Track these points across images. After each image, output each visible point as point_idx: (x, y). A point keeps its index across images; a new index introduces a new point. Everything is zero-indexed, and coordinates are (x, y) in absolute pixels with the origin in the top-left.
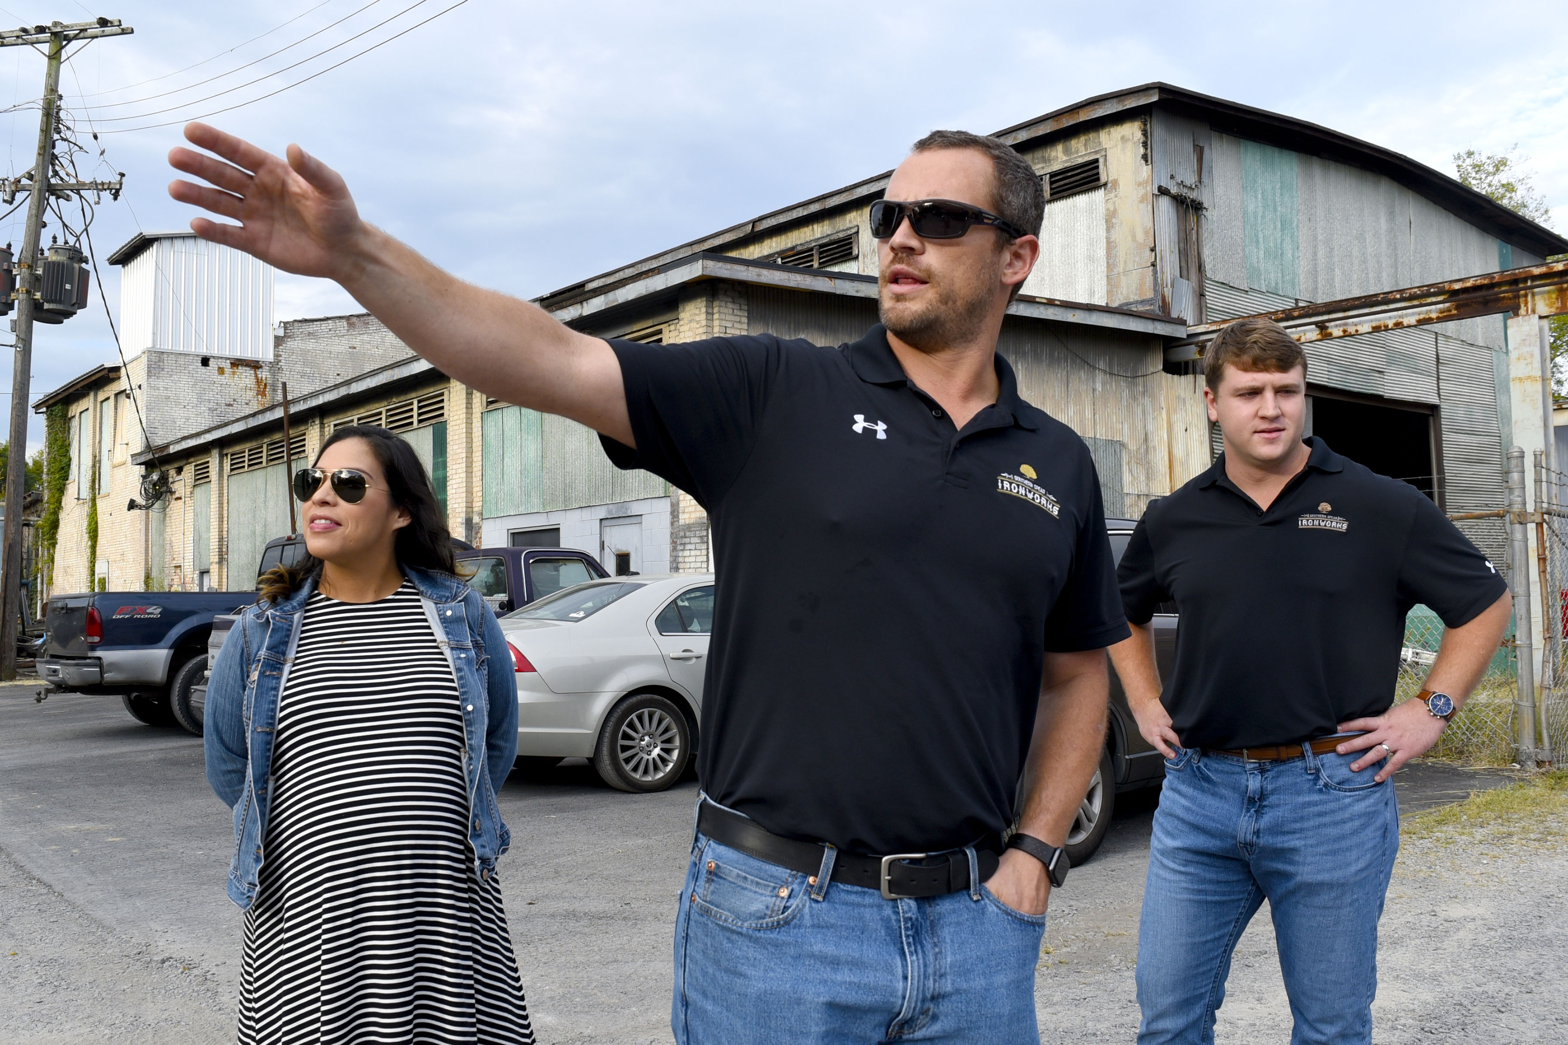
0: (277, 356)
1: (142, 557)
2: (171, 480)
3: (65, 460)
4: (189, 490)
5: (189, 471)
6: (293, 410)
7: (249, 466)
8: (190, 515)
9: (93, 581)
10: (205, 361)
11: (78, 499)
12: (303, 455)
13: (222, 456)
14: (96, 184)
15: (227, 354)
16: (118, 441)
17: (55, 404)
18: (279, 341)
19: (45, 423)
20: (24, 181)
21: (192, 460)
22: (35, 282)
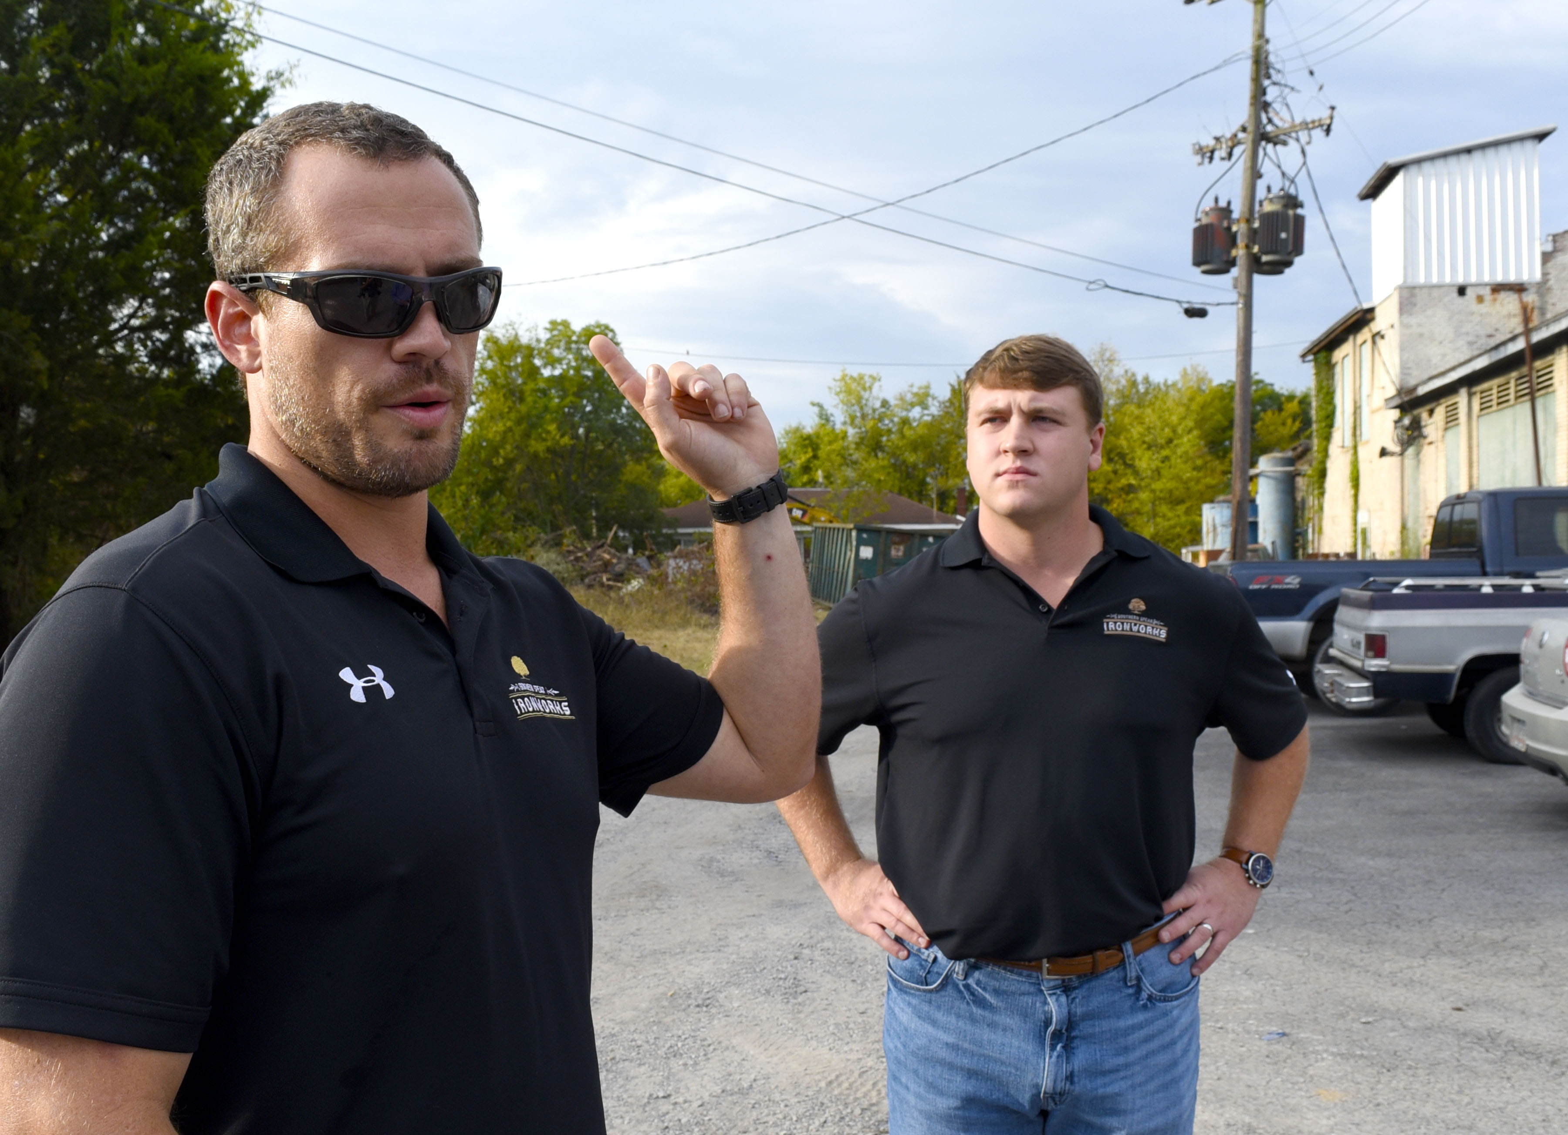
0: (1545, 274)
1: (1398, 506)
2: (1423, 423)
3: (1330, 408)
4: (1440, 433)
5: (1440, 412)
6: (1536, 337)
7: (1499, 404)
8: (1442, 462)
9: (1355, 531)
10: (1462, 291)
11: (1343, 447)
12: (1550, 389)
13: (1470, 395)
14: (1307, 124)
15: (1487, 279)
16: (1376, 384)
17: (1318, 352)
18: (1546, 257)
19: (1313, 371)
20: (1241, 135)
21: (1442, 401)
22: (1253, 235)
